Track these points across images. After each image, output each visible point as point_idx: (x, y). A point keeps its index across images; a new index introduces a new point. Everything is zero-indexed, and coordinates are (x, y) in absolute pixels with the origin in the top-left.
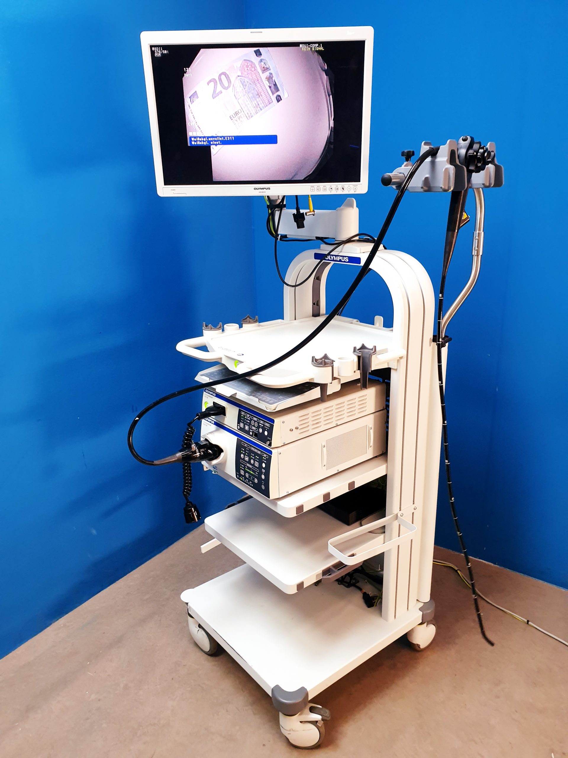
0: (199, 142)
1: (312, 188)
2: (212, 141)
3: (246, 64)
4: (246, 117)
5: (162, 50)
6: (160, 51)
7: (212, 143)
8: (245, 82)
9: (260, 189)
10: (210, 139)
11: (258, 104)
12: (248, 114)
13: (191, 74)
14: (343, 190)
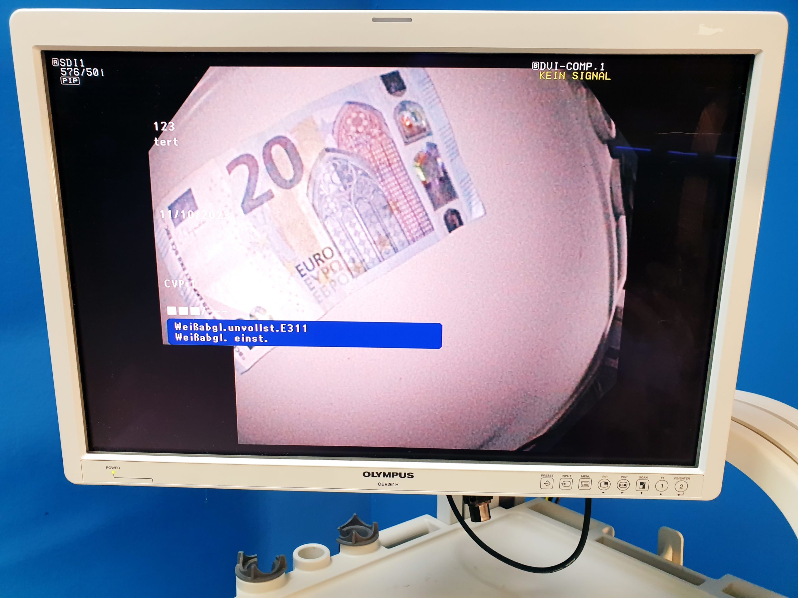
0: (196, 336)
2: (239, 334)
3: (354, 115)
4: (349, 269)
5: (82, 66)
6: (76, 71)
7: (237, 339)
8: (347, 167)
9: (382, 474)
10: (231, 329)
11: (388, 235)
12: (354, 261)
13: (175, 140)
14: (644, 490)
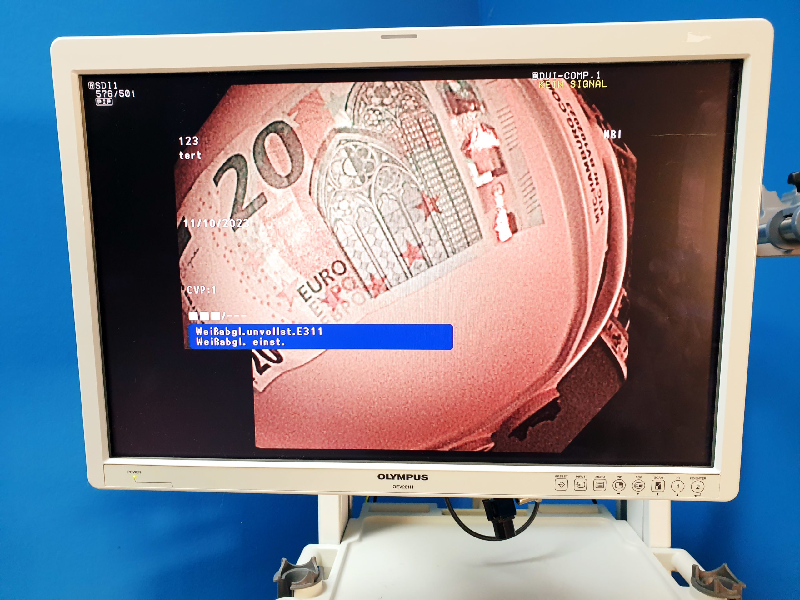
0: (216, 339)
1: (559, 482)
2: (257, 338)
7: (256, 343)
9: (396, 477)
10: (249, 333)
13: (198, 154)
14: (659, 490)
